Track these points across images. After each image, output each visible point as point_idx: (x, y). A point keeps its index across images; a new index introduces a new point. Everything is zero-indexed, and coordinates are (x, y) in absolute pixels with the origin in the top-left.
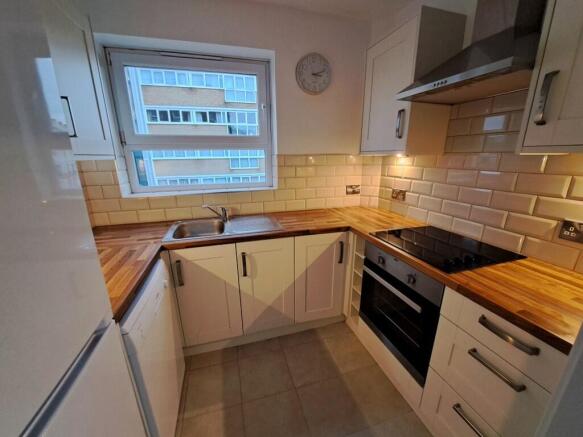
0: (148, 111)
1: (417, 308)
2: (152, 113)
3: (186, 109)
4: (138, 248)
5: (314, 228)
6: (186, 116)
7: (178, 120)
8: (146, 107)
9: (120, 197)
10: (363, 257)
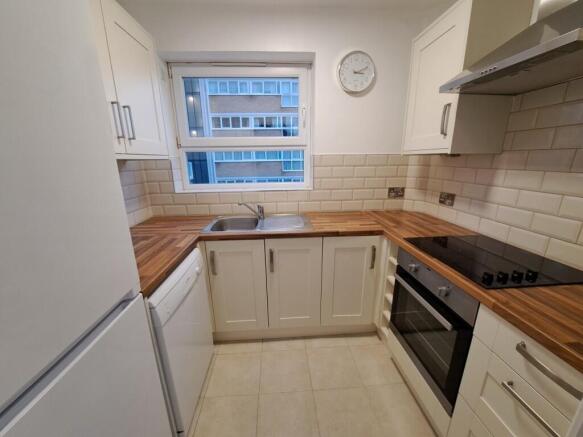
0: (213, 118)
1: (447, 325)
2: (216, 121)
3: (246, 115)
4: (179, 237)
5: (344, 230)
6: (246, 122)
7: (239, 126)
8: (211, 115)
9: (174, 193)
10: (396, 264)
